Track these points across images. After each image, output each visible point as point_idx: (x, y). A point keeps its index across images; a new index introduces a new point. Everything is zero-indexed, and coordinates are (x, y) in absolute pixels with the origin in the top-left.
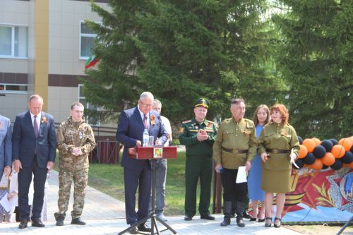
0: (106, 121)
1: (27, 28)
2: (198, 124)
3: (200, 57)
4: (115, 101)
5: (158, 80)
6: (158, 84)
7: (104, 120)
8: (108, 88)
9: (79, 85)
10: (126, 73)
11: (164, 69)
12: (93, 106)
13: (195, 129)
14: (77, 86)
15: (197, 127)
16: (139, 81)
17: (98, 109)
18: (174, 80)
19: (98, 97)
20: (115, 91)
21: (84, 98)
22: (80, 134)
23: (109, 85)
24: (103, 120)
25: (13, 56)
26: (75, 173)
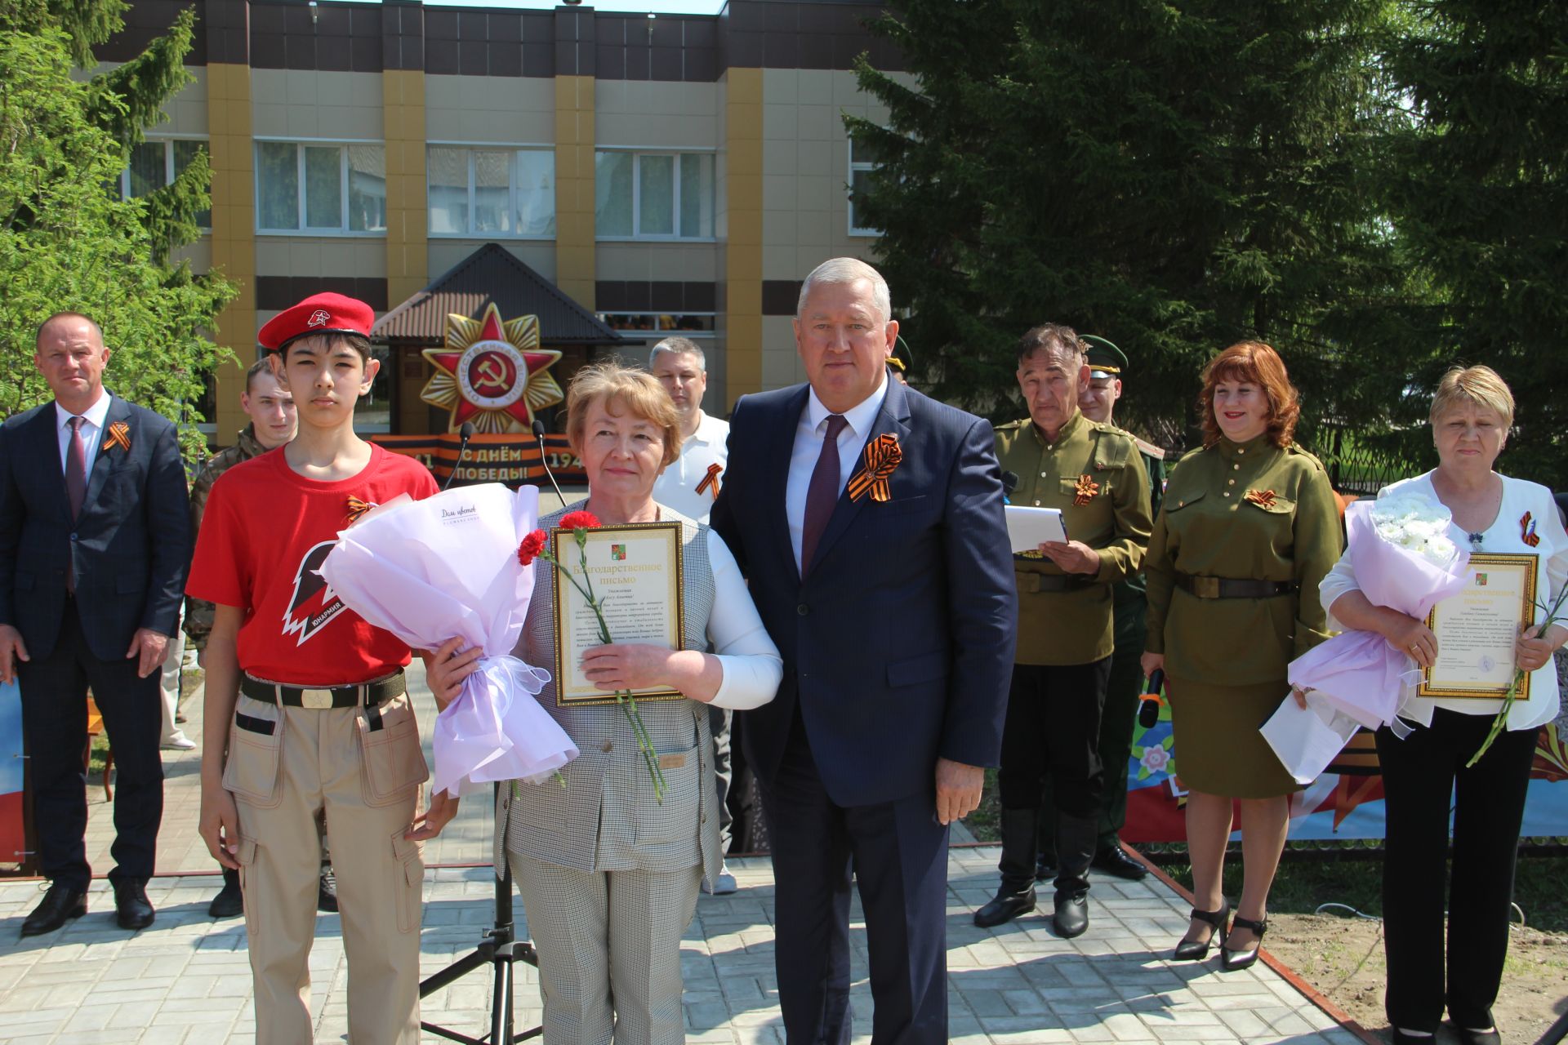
1: (714, 156)
25: (676, 235)
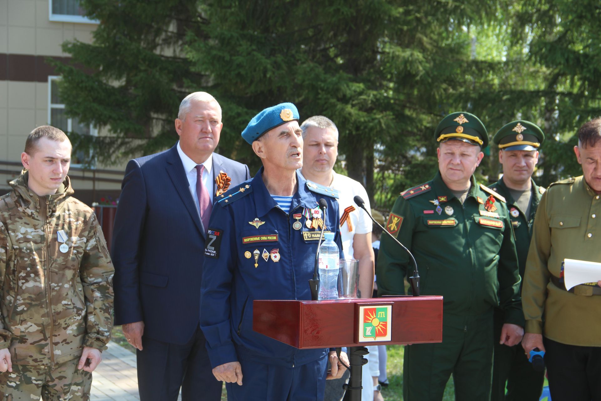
0: (113, 158)
2: (453, 201)
3: (337, 11)
4: (134, 114)
5: (240, 66)
6: (239, 75)
7: (109, 156)
8: (116, 84)
9: (50, 78)
10: (158, 52)
11: (252, 39)
12: (82, 125)
13: (446, 217)
14: (46, 80)
15: (450, 211)
16: (193, 69)
17: (94, 132)
18: (277, 66)
19: (95, 105)
20: (132, 90)
21: (62, 106)
22: (62, 236)
23: (119, 78)
24: (106, 158)
26: (48, 372)
